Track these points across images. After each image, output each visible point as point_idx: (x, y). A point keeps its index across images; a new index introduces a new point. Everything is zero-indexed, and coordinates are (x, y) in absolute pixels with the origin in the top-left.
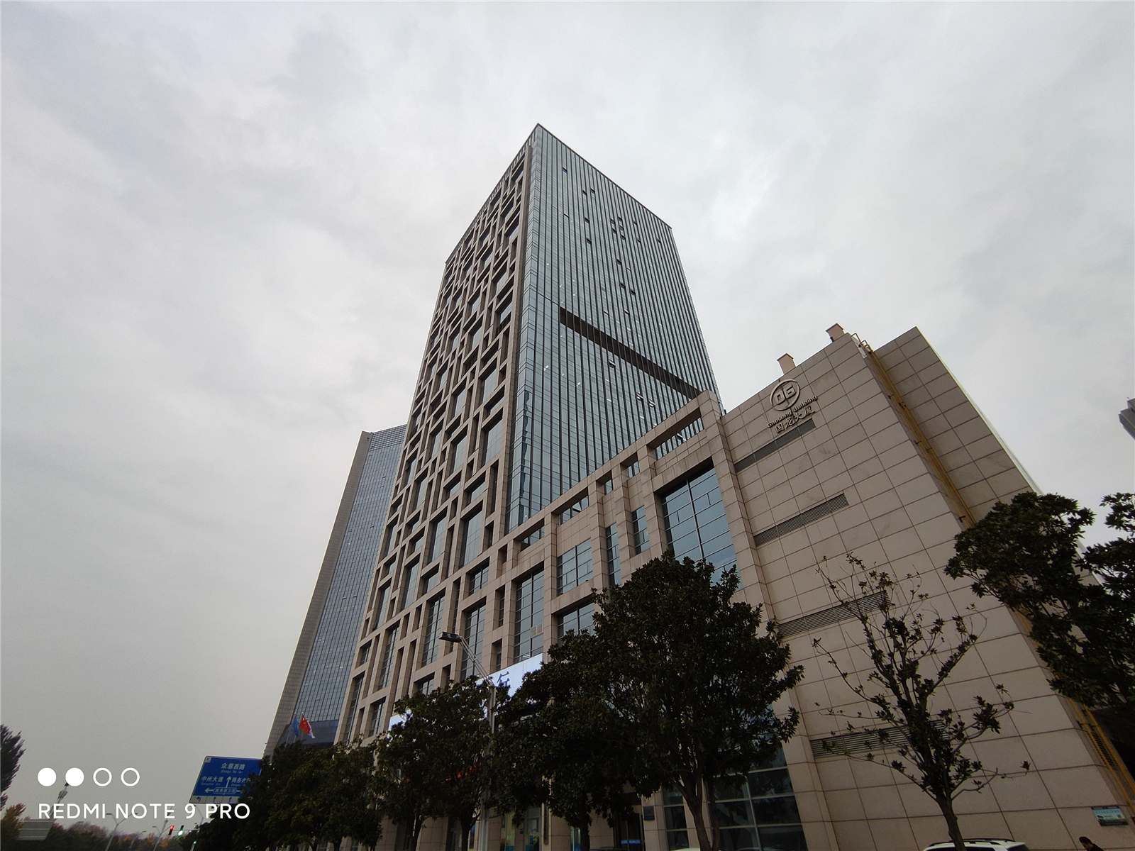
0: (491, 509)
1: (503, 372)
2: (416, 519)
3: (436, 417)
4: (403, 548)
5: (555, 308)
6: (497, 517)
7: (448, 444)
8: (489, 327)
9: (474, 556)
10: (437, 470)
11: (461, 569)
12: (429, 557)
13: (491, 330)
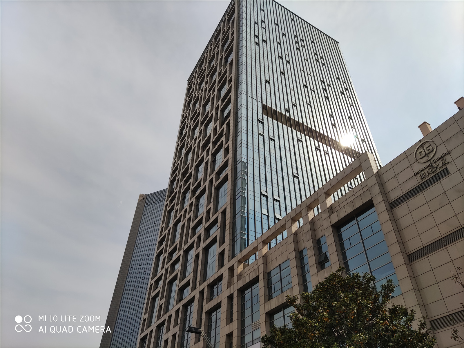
0: (223, 241)
1: (227, 150)
2: (174, 250)
3: (186, 182)
4: (167, 270)
5: (260, 105)
6: (226, 246)
7: (194, 199)
8: (217, 121)
9: (212, 273)
10: (188, 216)
11: (204, 283)
12: (183, 275)
13: (218, 123)
